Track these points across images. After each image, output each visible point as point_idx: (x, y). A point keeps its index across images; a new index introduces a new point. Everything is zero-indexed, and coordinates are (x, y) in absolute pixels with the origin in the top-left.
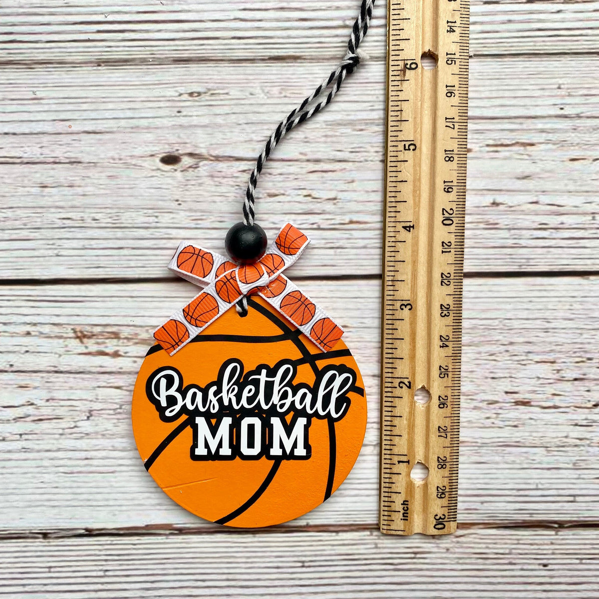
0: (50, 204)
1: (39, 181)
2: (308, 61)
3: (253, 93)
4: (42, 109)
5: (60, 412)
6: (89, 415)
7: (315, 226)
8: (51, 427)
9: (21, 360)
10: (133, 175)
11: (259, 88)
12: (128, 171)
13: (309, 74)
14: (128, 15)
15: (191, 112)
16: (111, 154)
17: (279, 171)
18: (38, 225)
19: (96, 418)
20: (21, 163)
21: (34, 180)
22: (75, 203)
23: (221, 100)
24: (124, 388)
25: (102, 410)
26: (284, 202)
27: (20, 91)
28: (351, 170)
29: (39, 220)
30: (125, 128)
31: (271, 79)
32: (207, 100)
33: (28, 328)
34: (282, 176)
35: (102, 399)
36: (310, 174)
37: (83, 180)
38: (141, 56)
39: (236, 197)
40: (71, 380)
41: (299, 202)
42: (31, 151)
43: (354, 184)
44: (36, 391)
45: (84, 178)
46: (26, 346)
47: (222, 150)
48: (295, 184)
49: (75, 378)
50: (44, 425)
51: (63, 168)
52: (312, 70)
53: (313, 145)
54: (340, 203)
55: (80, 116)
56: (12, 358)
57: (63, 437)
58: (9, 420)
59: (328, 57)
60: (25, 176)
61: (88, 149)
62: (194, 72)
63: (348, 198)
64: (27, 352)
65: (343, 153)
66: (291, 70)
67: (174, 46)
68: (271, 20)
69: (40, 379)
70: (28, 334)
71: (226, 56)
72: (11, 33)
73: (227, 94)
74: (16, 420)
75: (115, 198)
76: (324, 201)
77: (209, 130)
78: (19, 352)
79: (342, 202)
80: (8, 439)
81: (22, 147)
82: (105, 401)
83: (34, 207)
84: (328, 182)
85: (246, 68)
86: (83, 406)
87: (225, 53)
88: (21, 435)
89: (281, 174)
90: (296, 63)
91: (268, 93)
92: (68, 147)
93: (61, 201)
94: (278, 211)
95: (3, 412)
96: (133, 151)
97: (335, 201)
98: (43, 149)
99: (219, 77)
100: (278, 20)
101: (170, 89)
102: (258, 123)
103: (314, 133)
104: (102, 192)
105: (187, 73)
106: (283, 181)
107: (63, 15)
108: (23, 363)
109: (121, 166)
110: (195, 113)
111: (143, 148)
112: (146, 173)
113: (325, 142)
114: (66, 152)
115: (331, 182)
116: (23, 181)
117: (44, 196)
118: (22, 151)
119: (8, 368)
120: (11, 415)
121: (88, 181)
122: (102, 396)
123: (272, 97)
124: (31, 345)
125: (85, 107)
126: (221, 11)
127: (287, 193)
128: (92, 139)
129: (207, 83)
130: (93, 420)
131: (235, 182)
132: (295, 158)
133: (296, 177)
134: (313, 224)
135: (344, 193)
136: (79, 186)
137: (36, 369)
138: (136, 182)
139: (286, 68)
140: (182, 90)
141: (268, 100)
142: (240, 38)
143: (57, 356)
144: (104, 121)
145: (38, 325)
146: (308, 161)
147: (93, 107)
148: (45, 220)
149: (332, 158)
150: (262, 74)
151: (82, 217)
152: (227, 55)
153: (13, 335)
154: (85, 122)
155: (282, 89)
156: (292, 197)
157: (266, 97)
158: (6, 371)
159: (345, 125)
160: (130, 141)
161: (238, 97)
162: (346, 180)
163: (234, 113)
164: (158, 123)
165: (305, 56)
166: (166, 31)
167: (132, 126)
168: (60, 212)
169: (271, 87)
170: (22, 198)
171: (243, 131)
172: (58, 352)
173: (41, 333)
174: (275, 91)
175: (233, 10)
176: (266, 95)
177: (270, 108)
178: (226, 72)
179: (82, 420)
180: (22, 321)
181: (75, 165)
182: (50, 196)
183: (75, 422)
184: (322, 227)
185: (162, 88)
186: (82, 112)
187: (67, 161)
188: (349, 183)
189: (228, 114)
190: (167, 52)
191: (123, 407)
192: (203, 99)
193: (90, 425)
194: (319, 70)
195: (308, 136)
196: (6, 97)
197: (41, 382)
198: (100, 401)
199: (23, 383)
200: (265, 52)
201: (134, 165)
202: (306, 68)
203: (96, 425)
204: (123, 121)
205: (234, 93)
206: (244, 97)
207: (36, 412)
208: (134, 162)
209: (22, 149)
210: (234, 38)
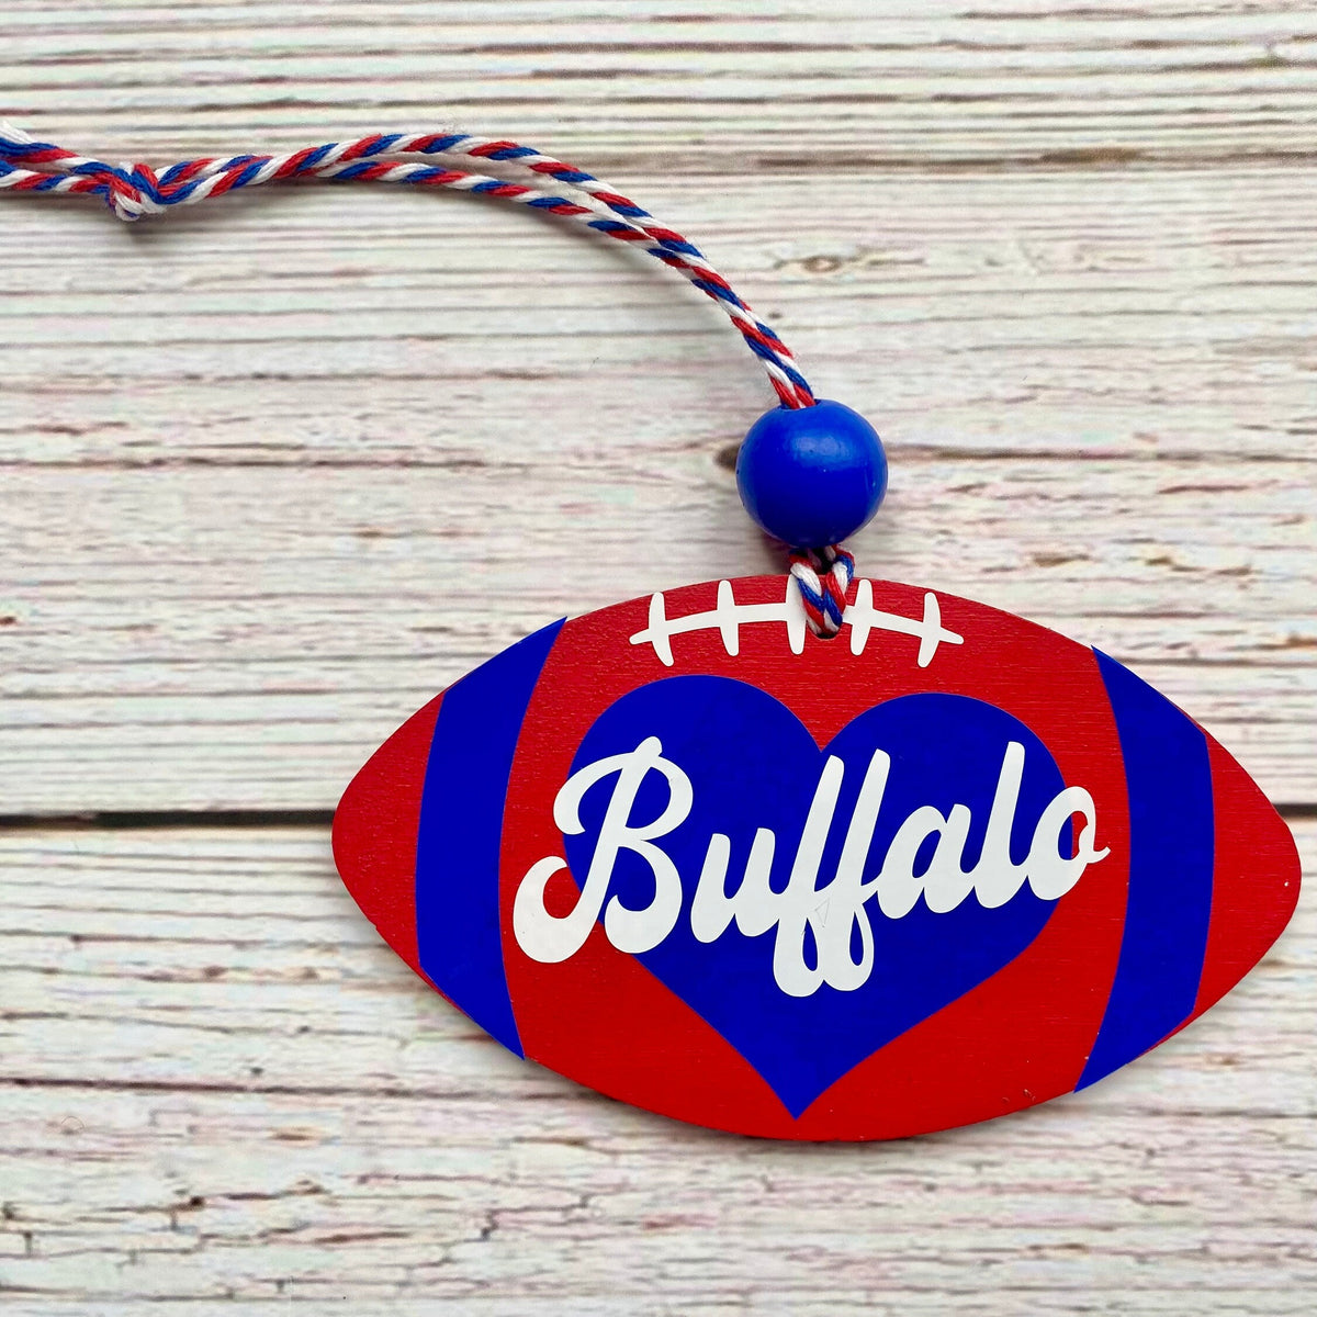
0: (386, 585)
1: (355, 517)
2: (1162, 164)
3: (996, 259)
4: (363, 304)
5: (398, 1215)
6: (486, 1224)
7: (1182, 654)
8: (374, 1259)
9: (287, 1056)
10: (635, 502)
11: (1012, 245)
12: (621, 490)
13: (1164, 202)
14: (627, 27)
15: (807, 315)
16: (573, 440)
17: (1072, 488)
18: (349, 647)
19: (509, 1236)
20: (302, 464)
21: (339, 514)
22: (463, 584)
23: (901, 280)
24: (596, 1144)
25: (526, 1209)
26: (1085, 580)
27: (301, 250)
28: (1293, 486)
29: (351, 632)
30: (616, 362)
31: (1048, 220)
32: (858, 282)
33: (310, 959)
34: (1081, 504)
35: (529, 1177)
36: (1167, 496)
37: (489, 515)
38: (664, 149)
39: (937, 565)
40: (437, 1117)
41: (1133, 581)
42: (334, 428)
43: (1303, 528)
44: (328, 1150)
45: (489, 510)
46: (303, 1013)
47: (898, 428)
48: (1121, 526)
49: (447, 1112)
50: (352, 1257)
51: (426, 478)
52: (1175, 190)
53: (1178, 411)
54: (1260, 586)
55: (480, 326)
56: (260, 1050)
57: (409, 1291)
58: (245, 1238)
59: (1220, 153)
60: (313, 503)
61: (504, 424)
62: (821, 197)
63: (1286, 570)
64: (304, 1030)
65: (1266, 434)
66: (1109, 192)
67: (762, 118)
68: (1049, 46)
69: (343, 1115)
70: (310, 975)
71: (918, 152)
72: (279, 80)
73: (919, 262)
74: (267, 1236)
75: (582, 572)
76: (1210, 576)
77: (864, 370)
78: (280, 1031)
79: (1268, 581)
80: (244, 1293)
81: (305, 416)
82: (536, 1184)
83: (338, 596)
84: (1222, 520)
85: (976, 187)
86: (471, 1198)
87: (914, 142)
88: (280, 1283)
89: (1076, 497)
90: (1125, 170)
91: (1040, 257)
92: (444, 416)
93: (419, 577)
94: (1064, 607)
95: (228, 1212)
96: (637, 433)
97: (1244, 579)
98: (369, 422)
99: (896, 214)
100: (1069, 46)
101: (747, 248)
102: (1010, 348)
103: (1181, 377)
104: (544, 551)
105: (800, 200)
106: (1083, 518)
107: (433, 24)
108: (291, 1064)
109: (601, 474)
110: (822, 320)
111: (668, 422)
112: (674, 496)
113: (1215, 403)
114: (435, 434)
115: (1233, 521)
116: (306, 516)
117: (369, 562)
118: (305, 428)
119: (245, 1079)
120: (252, 1221)
121: (502, 518)
122: (528, 1168)
123: (1053, 272)
124: (318, 1012)
125: (495, 297)
126: (903, 18)
127: (1094, 554)
128: (517, 395)
129: (858, 229)
130: (501, 1241)
131: (937, 521)
132: (1122, 449)
133: (1124, 506)
134: (1175, 647)
135: (1273, 554)
136: (476, 535)
137: (331, 1082)
138: (647, 524)
139: (1094, 187)
140: (784, 250)
141: (1040, 279)
142: (956, 99)
143: (395, 1044)
144: (554, 343)
145: (342, 949)
146: (1161, 457)
147: (520, 298)
148: (372, 635)
149: (1237, 449)
150: (1020, 205)
151: (483, 626)
152: (921, 147)
153: (264, 979)
154: (497, 344)
155: (1083, 248)
156: (1112, 566)
157: (1033, 271)
158: (240, 1089)
159: (1273, 352)
160: (629, 402)
161: (952, 272)
162: (1276, 516)
163: (939, 319)
164: (712, 349)
165: (1152, 149)
166: (741, 74)
167: (636, 356)
168: (416, 611)
169: (1048, 240)
170: (304, 568)
171: (968, 372)
172: (398, 1032)
173: (348, 973)
174: (1063, 251)
175: (937, 18)
176: (1033, 265)
177: (1049, 303)
178: (918, 196)
179: (467, 1241)
180: (293, 937)
181: (464, 472)
182: (388, 563)
183: (445, 1246)
184: (1203, 655)
185: (726, 244)
186: (486, 314)
187: (441, 458)
188: (1286, 523)
189: (918, 322)
190: (738, 137)
191: (592, 1202)
192: (848, 278)
193: (492, 1257)
194: (1197, 190)
195: (1160, 381)
196: (260, 268)
197: (344, 1121)
198: (521, 1181)
199: (290, 1126)
200: (1034, 140)
201: (642, 473)
202: (1155, 186)
203: (511, 1256)
204: (608, 341)
205: (941, 258)
206: (969, 272)
207: (327, 1215)
208: (639, 463)
209: (305, 422)
210: (940, 98)
